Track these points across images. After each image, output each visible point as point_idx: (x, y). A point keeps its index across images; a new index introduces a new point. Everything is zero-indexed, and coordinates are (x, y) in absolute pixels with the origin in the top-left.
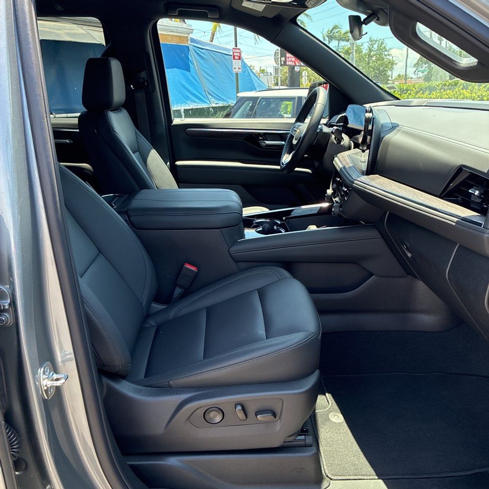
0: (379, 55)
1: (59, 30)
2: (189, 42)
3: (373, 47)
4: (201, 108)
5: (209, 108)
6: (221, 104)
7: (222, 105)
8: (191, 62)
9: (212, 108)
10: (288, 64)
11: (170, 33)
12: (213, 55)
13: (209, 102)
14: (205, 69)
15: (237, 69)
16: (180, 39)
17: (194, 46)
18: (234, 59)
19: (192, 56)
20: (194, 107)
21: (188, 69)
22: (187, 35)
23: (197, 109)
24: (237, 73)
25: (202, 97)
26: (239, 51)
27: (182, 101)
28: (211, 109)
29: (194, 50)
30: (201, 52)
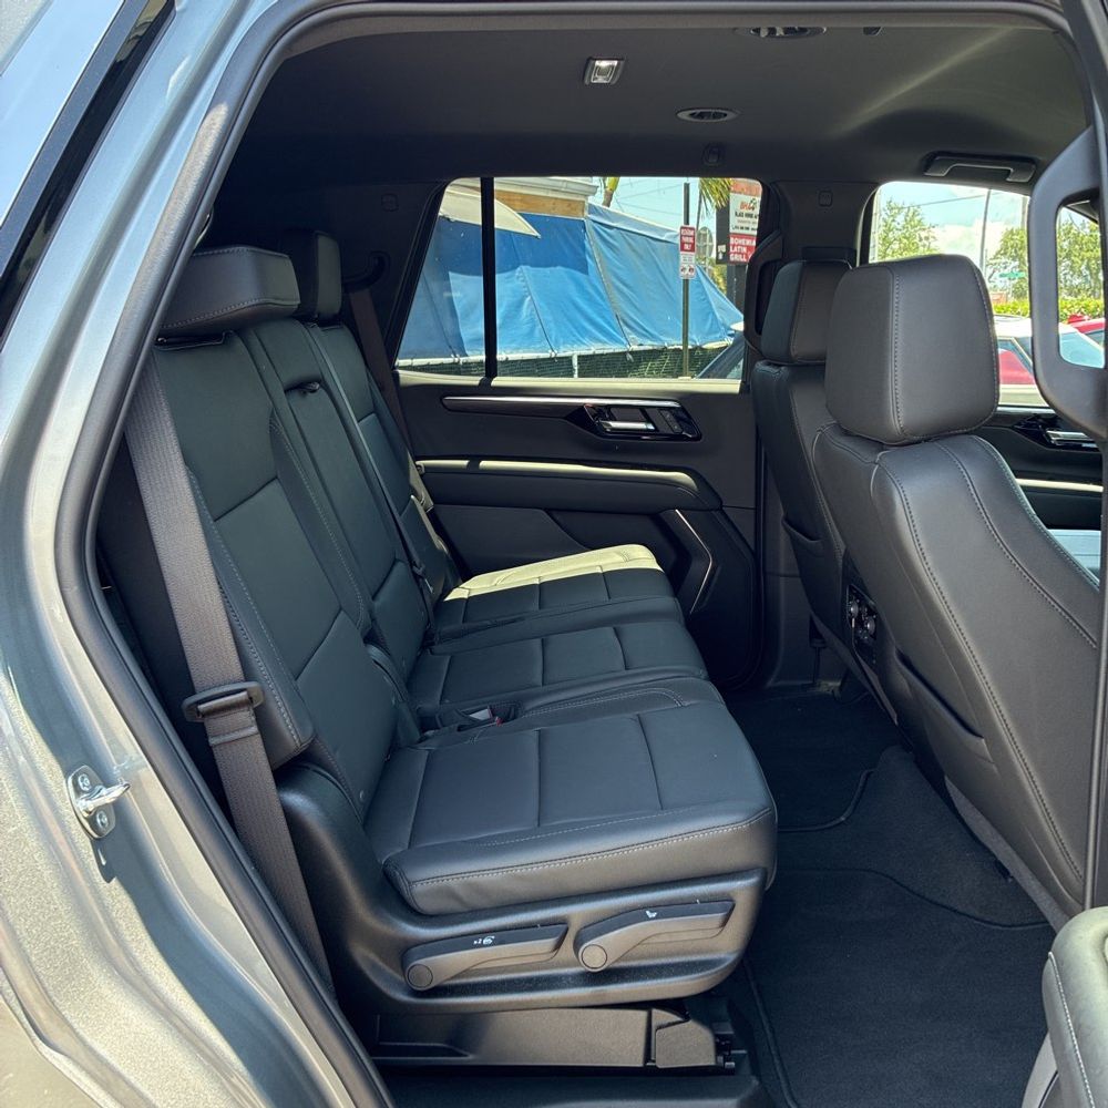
0: (907, 238)
2: (586, 213)
3: (893, 221)
4: (610, 354)
5: (624, 354)
6: (648, 345)
7: (651, 348)
8: (590, 256)
9: (632, 353)
10: (732, 259)
11: (551, 195)
12: (630, 241)
13: (625, 342)
14: (617, 271)
15: (687, 271)
16: (569, 205)
17: (595, 222)
18: (683, 249)
19: (592, 243)
20: (597, 352)
21: (584, 269)
22: (582, 199)
23: (602, 355)
24: (687, 280)
25: (611, 330)
26: (692, 233)
27: (574, 339)
28: (630, 357)
29: (596, 230)
30: (608, 234)
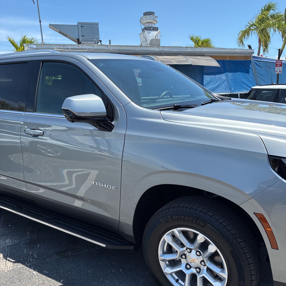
1: (174, 59)
2: (252, 58)
8: (251, 69)
11: (239, 55)
14: (261, 73)
15: (278, 72)
16: (246, 57)
18: (276, 66)
19: (253, 66)
21: (248, 72)
22: (250, 55)
26: (280, 62)
27: (240, 89)
29: (255, 62)
